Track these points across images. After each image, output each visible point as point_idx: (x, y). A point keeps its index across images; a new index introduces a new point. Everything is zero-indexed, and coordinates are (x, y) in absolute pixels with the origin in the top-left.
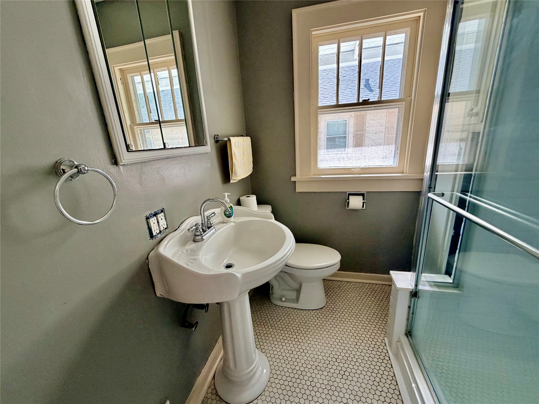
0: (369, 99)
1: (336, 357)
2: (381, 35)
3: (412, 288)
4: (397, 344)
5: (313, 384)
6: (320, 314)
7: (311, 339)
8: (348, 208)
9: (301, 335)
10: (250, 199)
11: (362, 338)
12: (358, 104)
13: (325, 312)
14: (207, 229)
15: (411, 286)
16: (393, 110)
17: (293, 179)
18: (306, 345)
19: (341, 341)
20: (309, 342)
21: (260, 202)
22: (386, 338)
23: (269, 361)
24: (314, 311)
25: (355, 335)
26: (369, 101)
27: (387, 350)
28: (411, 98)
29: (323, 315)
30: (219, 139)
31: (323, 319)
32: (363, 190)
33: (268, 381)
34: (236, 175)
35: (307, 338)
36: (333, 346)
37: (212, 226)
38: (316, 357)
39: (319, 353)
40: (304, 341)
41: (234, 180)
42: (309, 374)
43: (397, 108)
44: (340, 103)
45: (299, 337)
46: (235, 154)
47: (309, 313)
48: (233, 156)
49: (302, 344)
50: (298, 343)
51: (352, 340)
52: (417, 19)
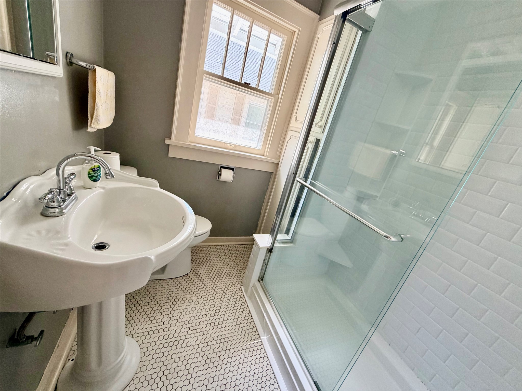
0: (250, 84)
1: (206, 313)
2: (267, 29)
3: (269, 246)
4: (252, 289)
5: (189, 344)
6: (186, 280)
7: (181, 305)
8: (218, 180)
9: (171, 304)
10: (112, 158)
11: (225, 291)
12: (239, 84)
13: (191, 277)
14: (67, 198)
15: (269, 245)
16: (264, 100)
17: (167, 142)
18: (177, 311)
19: (209, 299)
20: (179, 308)
21: (124, 163)
22: (242, 286)
23: (137, 342)
24: (181, 278)
25: (220, 290)
26: (249, 85)
27: (243, 295)
28: (279, 97)
29: (190, 279)
30: (74, 61)
31: (191, 284)
32: (233, 166)
33: (140, 362)
34: (98, 123)
35: (177, 306)
36: (203, 305)
37: (73, 193)
38: (188, 319)
39: (190, 315)
40: (175, 309)
41: (92, 129)
42: (183, 338)
43: (267, 100)
44: (224, 76)
45: (168, 307)
46: (100, 92)
47: (176, 281)
48: (97, 94)
49: (172, 312)
50: (168, 313)
51: (217, 295)
52: (293, 32)
